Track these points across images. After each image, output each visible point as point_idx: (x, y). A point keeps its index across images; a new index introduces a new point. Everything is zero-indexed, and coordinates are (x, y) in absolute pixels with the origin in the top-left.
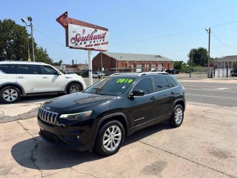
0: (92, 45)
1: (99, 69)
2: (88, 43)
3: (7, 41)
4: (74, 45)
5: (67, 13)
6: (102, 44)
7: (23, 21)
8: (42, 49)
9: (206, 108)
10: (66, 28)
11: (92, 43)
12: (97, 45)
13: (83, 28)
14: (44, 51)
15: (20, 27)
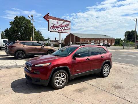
0: (61, 30)
1: (69, 43)
2: (59, 29)
3: (21, 28)
4: (52, 30)
5: (49, 14)
6: (67, 29)
7: (29, 17)
8: (39, 32)
9: (123, 66)
10: (48, 21)
11: (62, 29)
12: (64, 30)
13: (57, 21)
14: (40, 32)
15: (28, 20)
